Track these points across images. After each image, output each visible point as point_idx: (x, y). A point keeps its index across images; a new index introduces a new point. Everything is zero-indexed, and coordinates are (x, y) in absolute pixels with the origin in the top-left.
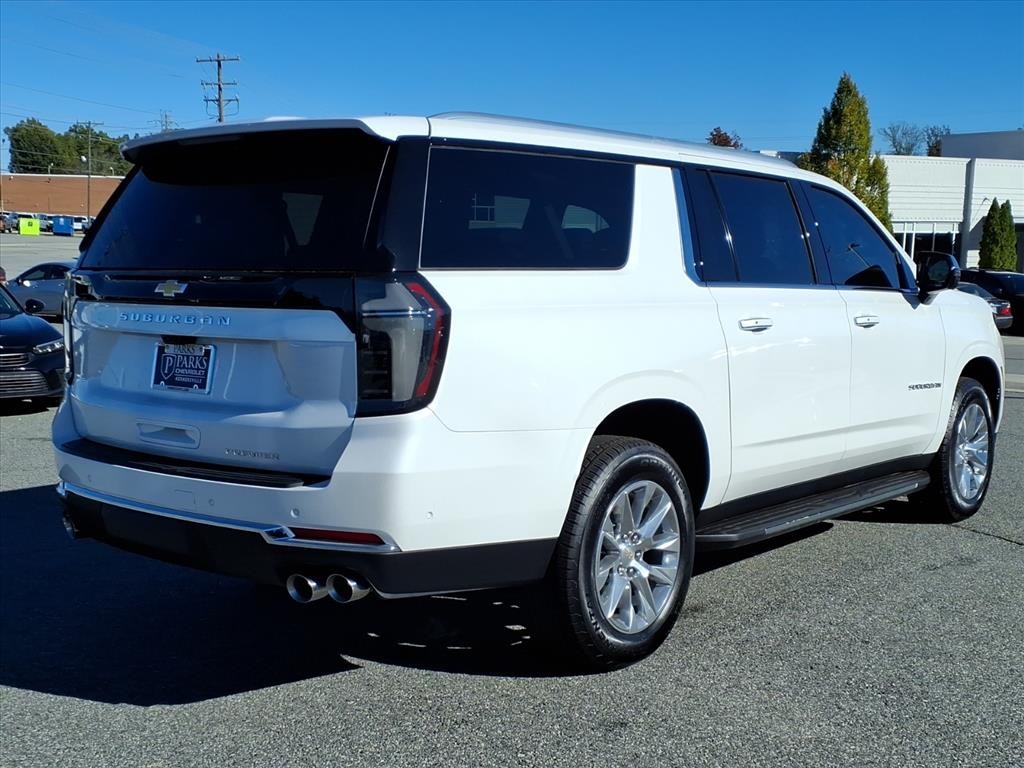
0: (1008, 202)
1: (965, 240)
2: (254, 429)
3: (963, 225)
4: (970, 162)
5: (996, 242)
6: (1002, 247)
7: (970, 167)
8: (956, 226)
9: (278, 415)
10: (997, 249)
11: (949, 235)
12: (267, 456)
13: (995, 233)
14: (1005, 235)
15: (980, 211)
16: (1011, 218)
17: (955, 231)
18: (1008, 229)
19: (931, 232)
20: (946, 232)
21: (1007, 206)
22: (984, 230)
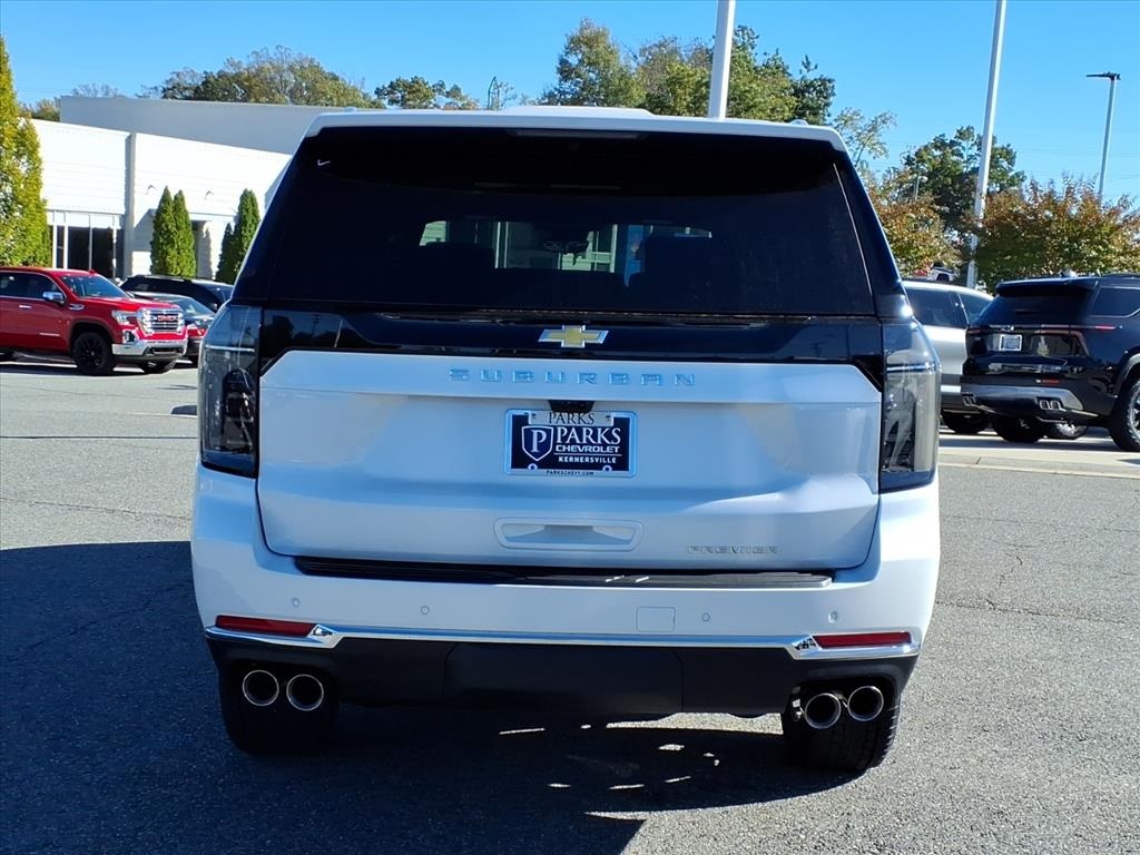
0: (180, 192)
1: (129, 239)
2: (738, 518)
3: (126, 218)
4: (129, 137)
5: (171, 242)
6: (178, 250)
7: (129, 143)
8: (117, 219)
9: (775, 497)
10: (173, 252)
11: (108, 232)
12: (760, 550)
13: (168, 231)
14: (181, 233)
15: (147, 202)
16: (186, 213)
17: (116, 227)
18: (184, 226)
19: (85, 225)
20: (105, 227)
21: (180, 198)
22: (155, 228)
